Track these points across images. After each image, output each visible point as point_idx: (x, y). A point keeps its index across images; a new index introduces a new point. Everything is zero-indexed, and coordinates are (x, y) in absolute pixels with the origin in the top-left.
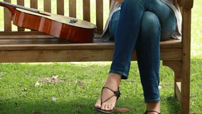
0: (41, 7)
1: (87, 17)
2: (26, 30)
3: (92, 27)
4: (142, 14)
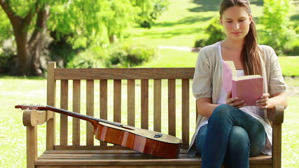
0: (124, 120)
1: (172, 132)
2: (109, 144)
3: (177, 142)
4: (230, 129)
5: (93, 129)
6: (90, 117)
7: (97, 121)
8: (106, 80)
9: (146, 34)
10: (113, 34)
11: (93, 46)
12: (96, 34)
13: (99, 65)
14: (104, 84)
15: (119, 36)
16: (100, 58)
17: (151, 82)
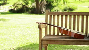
2: (63, 35)
3: (84, 34)
5: (59, 30)
6: (58, 26)
9: (75, 2)
10: (65, 2)
11: (59, 5)
12: (60, 2)
13: (60, 11)
14: (62, 16)
16: (61, 9)
17: (76, 17)
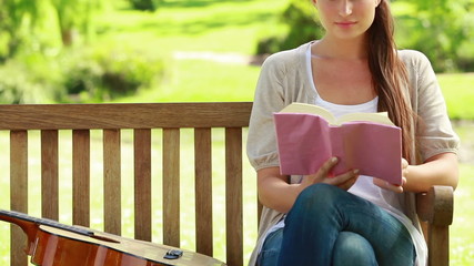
1: (204, 246)
4: (334, 238)
5: (26, 243)
6: (19, 214)
7: (36, 224)
8: (56, 132)
9: (147, 26)
10: (71, 24)
12: (33, 23)
13: (38, 97)
14: (50, 139)
15: (84, 28)
16: (40, 81)
17: (157, 135)
